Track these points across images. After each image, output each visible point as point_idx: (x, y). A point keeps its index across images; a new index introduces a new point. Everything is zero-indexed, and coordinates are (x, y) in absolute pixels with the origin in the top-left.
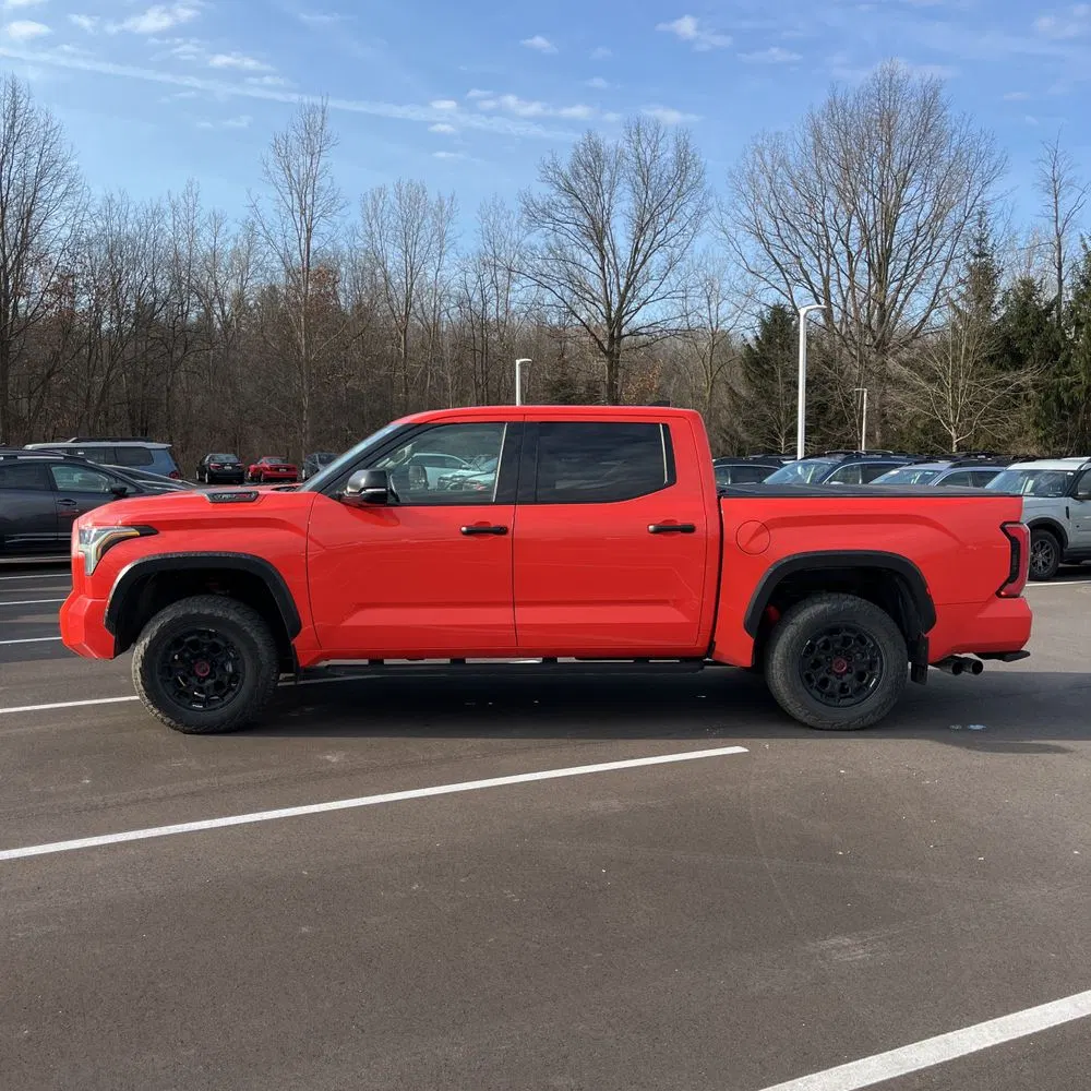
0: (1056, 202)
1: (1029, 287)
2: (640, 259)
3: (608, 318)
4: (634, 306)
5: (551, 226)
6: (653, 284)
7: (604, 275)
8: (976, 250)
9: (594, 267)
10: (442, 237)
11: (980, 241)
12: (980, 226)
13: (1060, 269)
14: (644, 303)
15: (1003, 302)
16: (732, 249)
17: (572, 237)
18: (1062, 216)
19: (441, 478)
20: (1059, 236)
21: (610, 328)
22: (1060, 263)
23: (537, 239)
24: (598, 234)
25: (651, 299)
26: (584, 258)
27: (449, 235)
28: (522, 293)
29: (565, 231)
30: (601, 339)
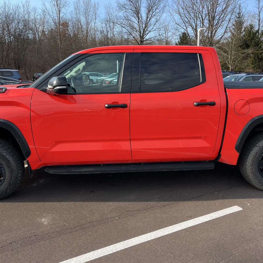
0: (259, 3)
1: (252, 27)
2: (148, 20)
3: (140, 36)
4: (147, 32)
5: (125, 10)
6: (152, 26)
7: (139, 24)
8: (238, 16)
9: (136, 22)
10: (96, 14)
11: (239, 14)
12: (239, 10)
13: (259, 22)
14: (150, 32)
15: (244, 31)
16: (172, 17)
17: (131, 13)
18: (260, 7)
19: (97, 79)
20: (259, 13)
21: (141, 39)
22: (259, 20)
23: (121, 14)
24: (137, 13)
25: (151, 31)
26: (134, 19)
27: (97, 14)
28: (117, 29)
29: (129, 12)
30: (138, 42)
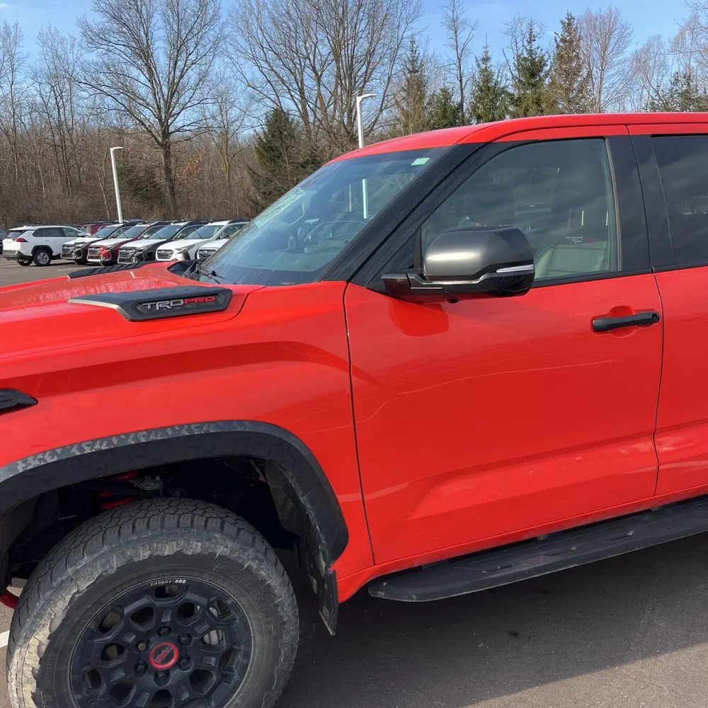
0: (456, 36)
1: (446, 94)
2: (178, 73)
3: (160, 120)
4: (176, 110)
5: (106, 47)
6: (189, 94)
7: (153, 86)
8: (411, 67)
9: (142, 78)
10: (12, 56)
11: (413, 62)
12: (412, 51)
13: (461, 81)
14: (183, 109)
15: (429, 103)
16: (235, 70)
17: (124, 56)
18: (461, 46)
20: (459, 59)
21: (162, 127)
22: (461, 77)
24: (144, 54)
25: (189, 104)
27: (17, 56)
28: (84, 98)
29: (118, 52)
